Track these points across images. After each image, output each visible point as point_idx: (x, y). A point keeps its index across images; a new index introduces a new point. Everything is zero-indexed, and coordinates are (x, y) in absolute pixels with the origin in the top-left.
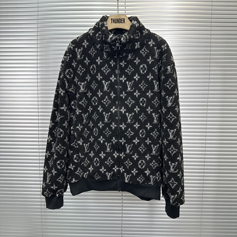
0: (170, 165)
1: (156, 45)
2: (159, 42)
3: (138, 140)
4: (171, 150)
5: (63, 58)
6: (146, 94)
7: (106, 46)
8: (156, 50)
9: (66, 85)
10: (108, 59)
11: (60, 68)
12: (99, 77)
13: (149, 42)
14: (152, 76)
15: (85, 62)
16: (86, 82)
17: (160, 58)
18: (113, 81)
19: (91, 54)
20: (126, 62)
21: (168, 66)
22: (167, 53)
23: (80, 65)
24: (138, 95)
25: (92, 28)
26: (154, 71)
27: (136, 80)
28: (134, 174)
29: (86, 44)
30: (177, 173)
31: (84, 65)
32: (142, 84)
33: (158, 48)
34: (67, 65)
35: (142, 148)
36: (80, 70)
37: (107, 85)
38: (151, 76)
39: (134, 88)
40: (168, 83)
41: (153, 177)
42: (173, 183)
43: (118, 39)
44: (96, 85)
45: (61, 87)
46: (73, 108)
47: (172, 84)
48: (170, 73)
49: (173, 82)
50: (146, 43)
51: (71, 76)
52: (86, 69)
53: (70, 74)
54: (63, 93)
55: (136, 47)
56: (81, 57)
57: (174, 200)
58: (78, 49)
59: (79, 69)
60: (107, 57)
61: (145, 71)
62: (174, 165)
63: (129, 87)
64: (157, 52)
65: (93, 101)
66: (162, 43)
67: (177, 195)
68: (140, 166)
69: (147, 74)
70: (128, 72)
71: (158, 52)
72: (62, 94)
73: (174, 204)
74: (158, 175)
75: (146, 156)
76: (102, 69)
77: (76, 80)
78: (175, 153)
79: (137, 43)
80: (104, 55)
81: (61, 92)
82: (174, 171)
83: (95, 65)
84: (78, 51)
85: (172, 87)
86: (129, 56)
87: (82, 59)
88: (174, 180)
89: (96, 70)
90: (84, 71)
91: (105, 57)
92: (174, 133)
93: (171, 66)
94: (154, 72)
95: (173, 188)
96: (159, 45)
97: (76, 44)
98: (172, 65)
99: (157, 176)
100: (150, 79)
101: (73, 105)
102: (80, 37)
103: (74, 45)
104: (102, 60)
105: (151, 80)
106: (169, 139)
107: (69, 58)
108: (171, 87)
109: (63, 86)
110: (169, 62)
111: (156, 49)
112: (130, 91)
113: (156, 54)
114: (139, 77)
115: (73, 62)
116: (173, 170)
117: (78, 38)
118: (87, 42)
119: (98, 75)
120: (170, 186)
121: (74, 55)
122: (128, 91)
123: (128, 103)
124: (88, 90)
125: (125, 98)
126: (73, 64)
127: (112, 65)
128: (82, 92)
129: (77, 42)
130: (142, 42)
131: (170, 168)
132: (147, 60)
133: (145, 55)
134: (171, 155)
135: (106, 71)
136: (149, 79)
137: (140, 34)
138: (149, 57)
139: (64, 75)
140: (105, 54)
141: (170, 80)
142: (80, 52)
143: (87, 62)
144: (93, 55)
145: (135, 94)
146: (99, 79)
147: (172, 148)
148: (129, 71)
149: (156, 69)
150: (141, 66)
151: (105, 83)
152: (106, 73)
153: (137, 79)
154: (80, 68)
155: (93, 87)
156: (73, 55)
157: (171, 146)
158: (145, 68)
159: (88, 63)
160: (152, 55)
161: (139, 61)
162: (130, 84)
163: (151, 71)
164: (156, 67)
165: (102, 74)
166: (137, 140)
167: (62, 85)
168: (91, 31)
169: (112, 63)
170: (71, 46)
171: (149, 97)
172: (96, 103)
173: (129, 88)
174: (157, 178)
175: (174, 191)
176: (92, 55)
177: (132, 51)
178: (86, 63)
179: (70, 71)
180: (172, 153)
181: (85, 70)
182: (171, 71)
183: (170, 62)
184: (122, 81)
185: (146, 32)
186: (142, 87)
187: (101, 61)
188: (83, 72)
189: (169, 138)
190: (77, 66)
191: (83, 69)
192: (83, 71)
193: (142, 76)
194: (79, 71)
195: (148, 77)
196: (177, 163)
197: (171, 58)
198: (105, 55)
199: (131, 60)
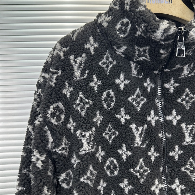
5: (39, 77)
7: (141, 49)
9: (48, 141)
10: (141, 77)
11: (33, 98)
12: (122, 117)
15: (92, 84)
16: (94, 129)
18: (153, 123)
19: (103, 68)
20: (177, 82)
23: (81, 93)
25: (105, 12)
29: (93, 45)
31: (89, 92)
34: (50, 95)
36: (82, 104)
37: (142, 133)
43: (183, 31)
44: (114, 133)
45: (37, 149)
46: (64, 188)
51: (61, 119)
52: (94, 100)
53: (59, 114)
54: (43, 162)
56: (82, 74)
58: (75, 58)
59: (78, 102)
60: (139, 73)
63: (187, 134)
65: (109, 168)
72: (39, 164)
76: (130, 99)
77: (71, 125)
80: (131, 68)
81: (38, 159)
83: (113, 91)
84: (76, 62)
86: (185, 69)
87: (84, 79)
89: (116, 102)
90: (91, 105)
91: (134, 74)
97: (72, 47)
101: (63, 181)
102: (78, 31)
103: (66, 47)
104: (128, 79)
107: (57, 79)
109: (42, 144)
112: (191, 145)
115: (64, 87)
117: (73, 33)
118: (95, 42)
119: (119, 113)
121: (68, 71)
122: (185, 143)
123: (188, 172)
124: (98, 146)
125: (179, 159)
126: (64, 91)
127: (149, 90)
128: (86, 154)
129: (73, 41)
135: (138, 103)
139: (45, 118)
140: (133, 65)
142: (81, 64)
143: (95, 84)
144: (109, 69)
146: (123, 121)
151: (137, 130)
152: (138, 106)
154: (81, 98)
155: (108, 138)
156: (64, 71)
159: (98, 88)
162: (190, 128)
165: (130, 109)
167: (39, 144)
168: (103, 18)
169: (148, 85)
170: (60, 50)
172: (116, 173)
173: (187, 137)
176: (106, 69)
178: (94, 87)
179: (58, 107)
181: (91, 102)
184: (171, 121)
187: (127, 82)
188: (88, 108)
190: (74, 95)
191: (87, 101)
192: (88, 106)
194: (78, 105)
198: (133, 69)
199: (190, 77)
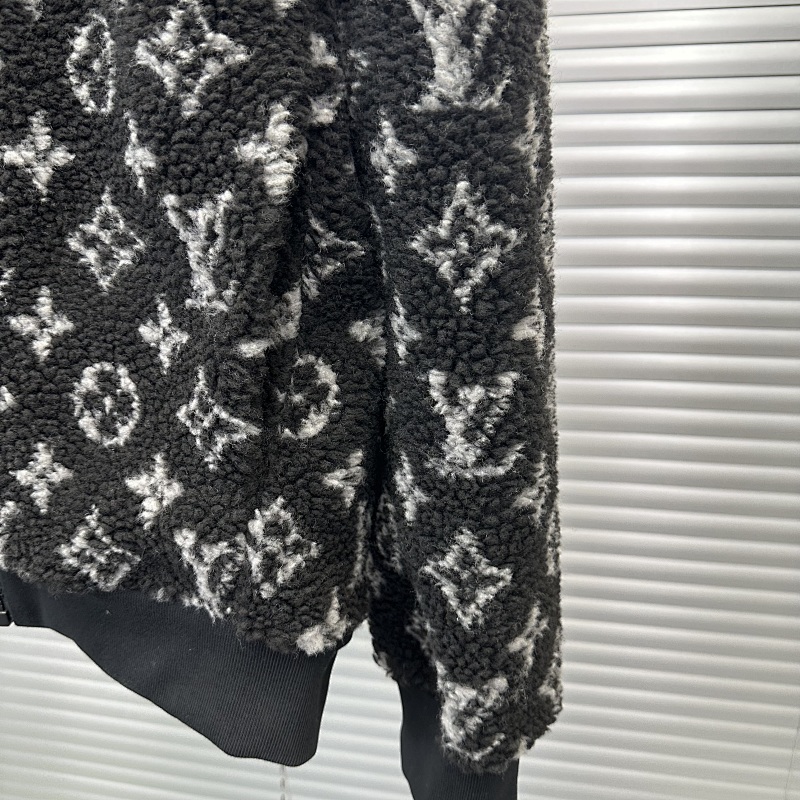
0: (441, 407)
3: (57, 139)
4: (448, 244)
28: (41, 495)
30: (508, 476)
35: (106, 237)
41: (211, 553)
42: (465, 576)
57: (473, 723)
62: (485, 406)
67: (501, 683)
68: (88, 424)
73: (477, 757)
74: (275, 529)
75: (143, 330)
78: (491, 279)
82: (480, 463)
88: (484, 549)
92: (485, 28)
95: (467, 622)
99: (251, 540)
106: (427, 114)
116: (471, 458)
120: (444, 600)
131: (433, 434)
134: (451, 304)
147: (460, 212)
157: (444, 194)
166: (44, 141)
174: (256, 561)
175: (473, 648)
180: (462, 274)
189: (430, 102)
196: (508, 379)
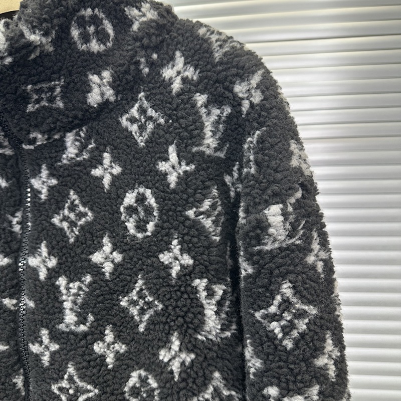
1: (201, 79)
2: (221, 63)
6: (156, 355)
8: (204, 110)
13: (163, 66)
14: (186, 256)
17: (230, 152)
20: (54, 176)
21: (268, 204)
22: (261, 125)
24: (118, 356)
26: (196, 225)
27: (103, 274)
32: (134, 295)
33: (216, 100)
38: (182, 251)
39: (94, 314)
40: (273, 309)
47: (301, 315)
48: (287, 248)
49: (309, 303)
50: (149, 75)
55: (94, 98)
61: (151, 227)
64: (213, 118)
66: (234, 71)
69: (160, 242)
70: (65, 225)
71: (217, 123)
79: (99, 74)
85: (302, 335)
86: (68, 144)
93: (293, 200)
94: (193, 232)
96: (217, 81)
98: (299, 194)
100: (174, 273)
105: (179, 276)
108: (295, 334)
110: (275, 182)
111: (206, 106)
112: (73, 332)
113: (208, 130)
114: (118, 257)
123: (64, 398)
125: (50, 364)
130: (122, 69)
132: (155, 164)
133: (146, 135)
136: (168, 267)
137: (114, 26)
138: (167, 151)
141: (286, 289)
145: (98, 348)
148: (73, 224)
149: (209, 216)
150: (130, 199)
153: (108, 268)
158: (149, 210)
160: (182, 139)
161: (117, 170)
162: (73, 291)
163: (181, 227)
164: (207, 204)
171: (172, 372)
173: (68, 312)
177: (76, 117)
182: (290, 236)
183: (279, 176)
184: (36, 271)
185: (144, 15)
186: (134, 311)
193: (131, 254)
195: (165, 258)
197: (292, 153)
199: (79, 164)
